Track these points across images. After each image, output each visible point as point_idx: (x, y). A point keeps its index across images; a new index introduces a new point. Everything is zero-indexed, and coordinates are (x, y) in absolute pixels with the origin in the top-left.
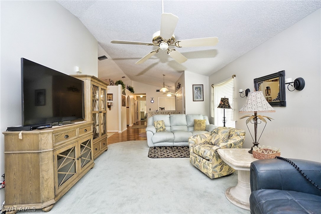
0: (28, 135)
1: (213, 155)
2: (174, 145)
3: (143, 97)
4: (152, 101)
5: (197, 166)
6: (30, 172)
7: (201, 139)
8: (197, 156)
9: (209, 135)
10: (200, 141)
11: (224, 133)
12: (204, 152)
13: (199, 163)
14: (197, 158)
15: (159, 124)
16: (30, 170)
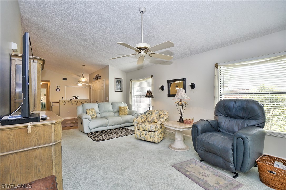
0: (36, 127)
1: (158, 127)
2: (108, 129)
3: (43, 84)
4: (58, 90)
5: (143, 138)
6: (39, 171)
7: (141, 119)
8: (143, 131)
9: (145, 116)
10: (141, 121)
11: (156, 113)
12: (151, 127)
13: (145, 136)
14: (143, 133)
15: (92, 112)
16: (39, 169)
